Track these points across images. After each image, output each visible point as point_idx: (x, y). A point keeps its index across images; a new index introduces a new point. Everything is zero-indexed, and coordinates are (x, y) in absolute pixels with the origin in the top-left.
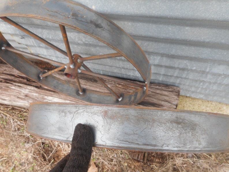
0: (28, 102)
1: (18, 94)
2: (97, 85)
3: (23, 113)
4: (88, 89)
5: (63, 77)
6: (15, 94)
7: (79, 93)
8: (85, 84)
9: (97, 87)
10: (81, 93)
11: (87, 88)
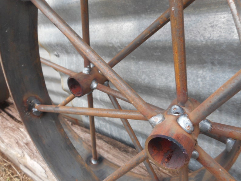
0: (23, 152)
1: (21, 138)
2: (125, 157)
3: (15, 177)
4: (110, 160)
5: (84, 134)
6: (18, 137)
7: (90, 162)
8: (109, 150)
9: (125, 160)
10: (93, 162)
11: (108, 157)
